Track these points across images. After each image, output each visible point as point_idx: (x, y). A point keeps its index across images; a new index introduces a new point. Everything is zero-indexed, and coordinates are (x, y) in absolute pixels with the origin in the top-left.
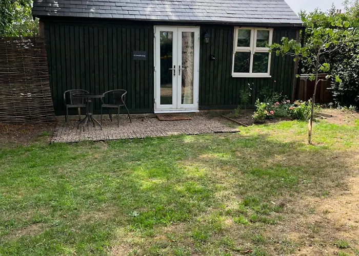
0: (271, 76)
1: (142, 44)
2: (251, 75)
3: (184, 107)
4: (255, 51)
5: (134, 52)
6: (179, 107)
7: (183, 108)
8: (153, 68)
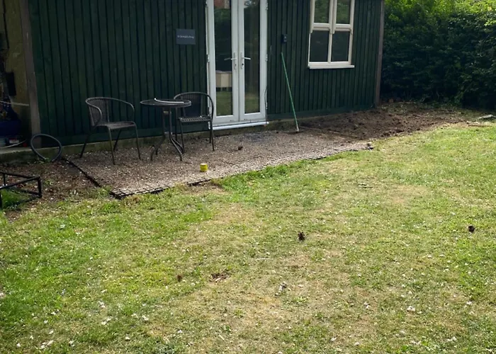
0: (353, 66)
1: (189, 18)
2: (329, 64)
3: (249, 118)
4: (335, 29)
5: (177, 30)
6: (242, 119)
7: (247, 120)
8: (206, 57)
